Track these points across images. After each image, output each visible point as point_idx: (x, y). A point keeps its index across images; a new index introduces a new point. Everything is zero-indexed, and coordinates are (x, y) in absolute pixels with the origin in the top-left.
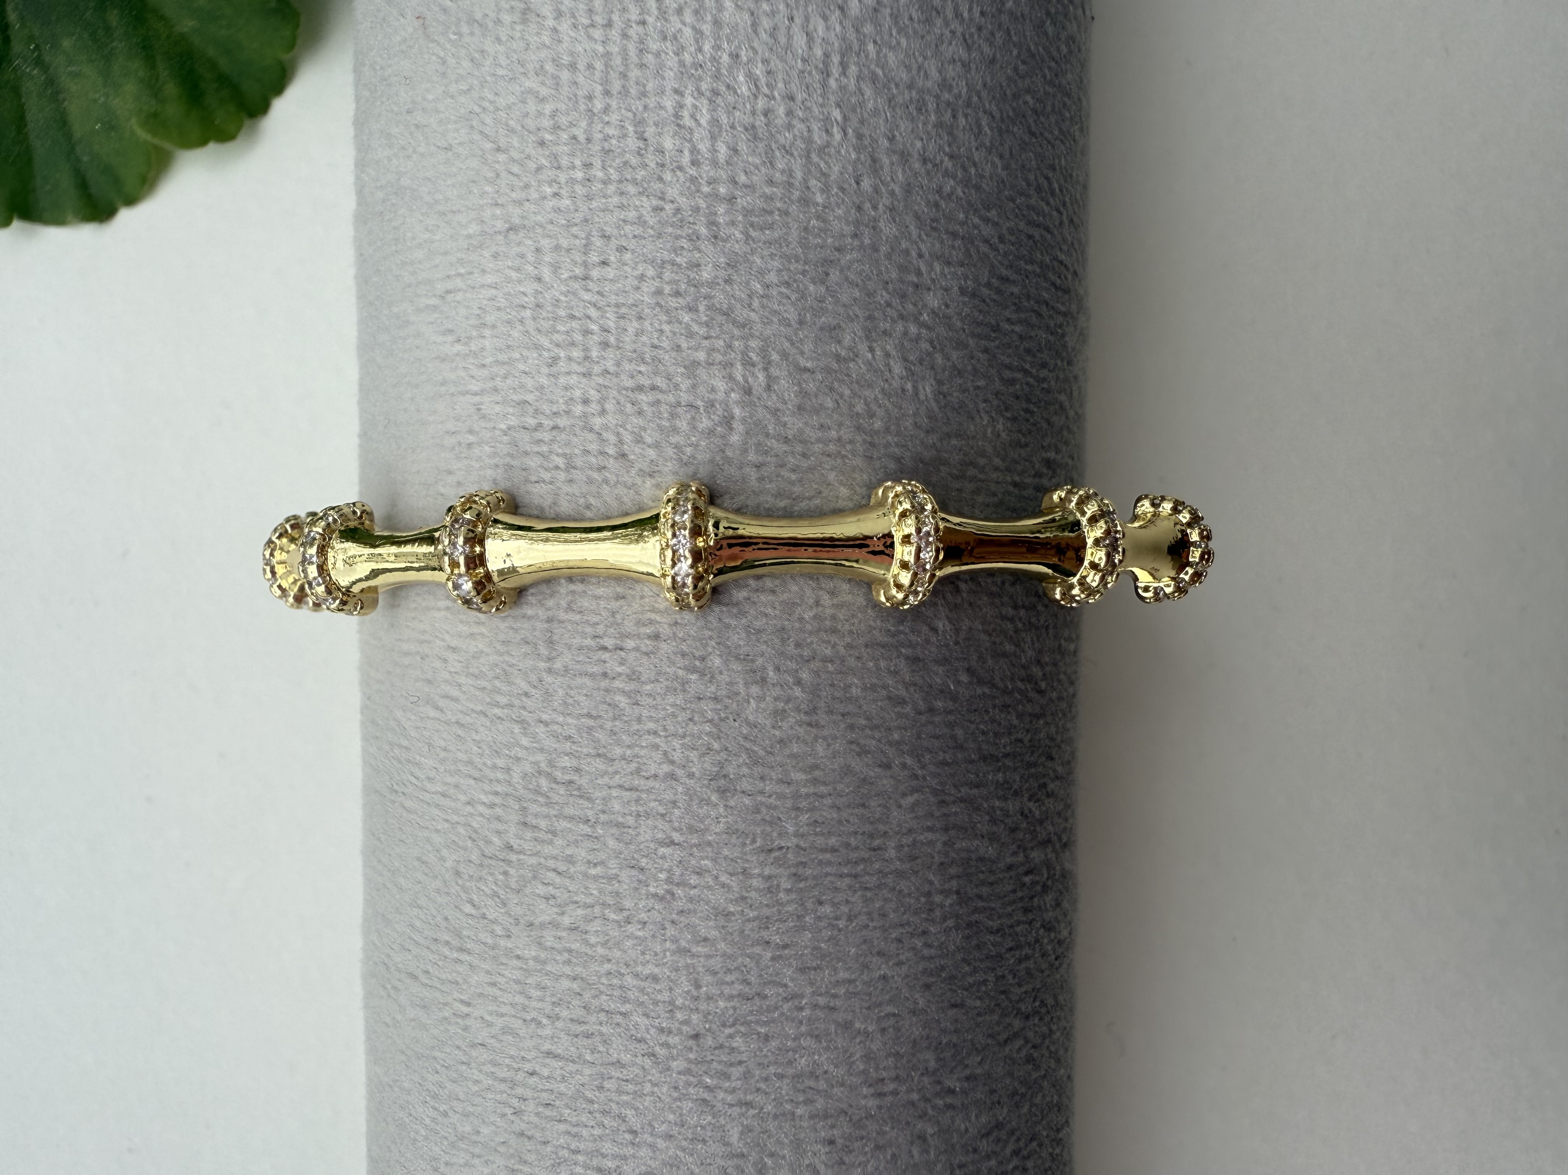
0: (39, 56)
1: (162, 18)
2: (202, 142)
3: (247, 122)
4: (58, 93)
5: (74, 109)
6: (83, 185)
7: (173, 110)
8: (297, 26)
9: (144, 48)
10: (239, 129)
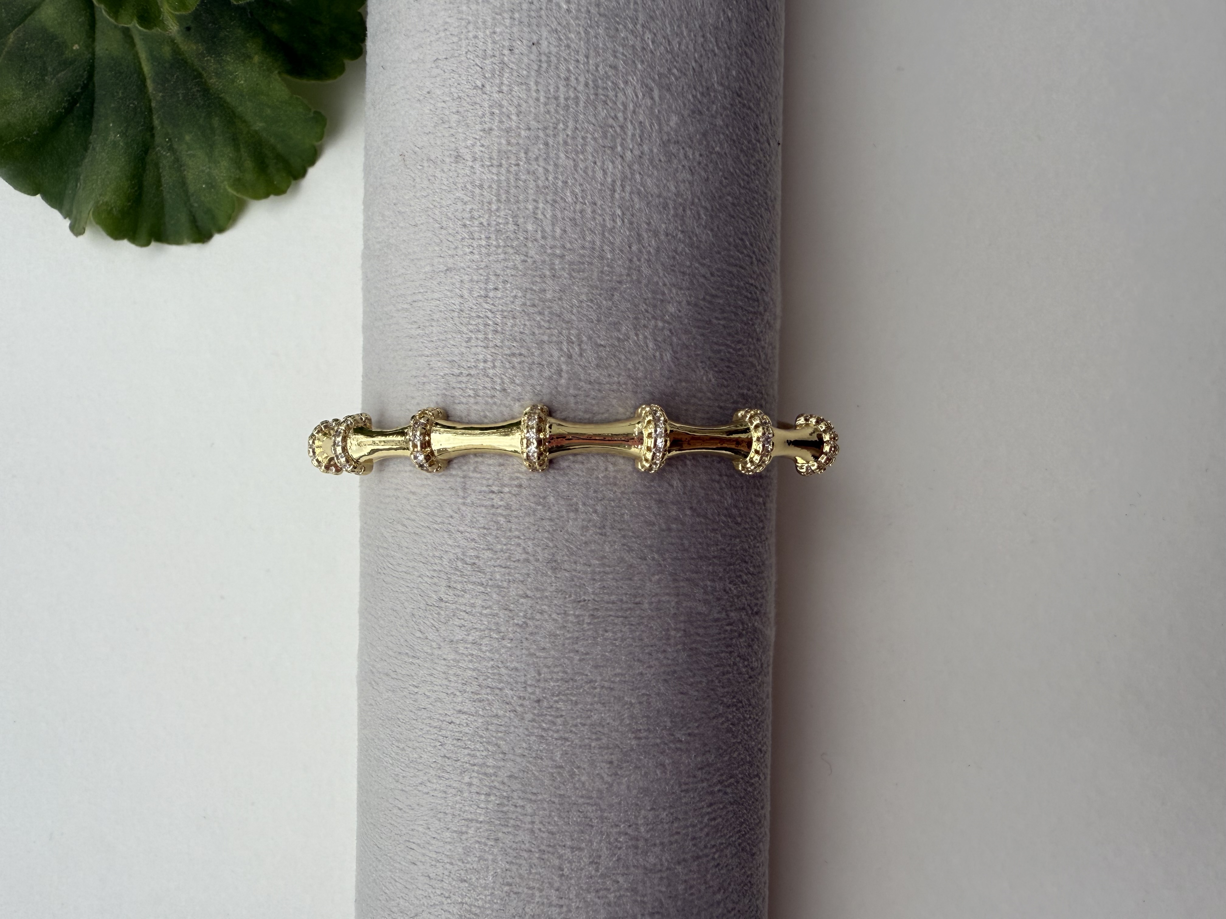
0: (171, 145)
1: (245, 121)
2: (266, 196)
3: (293, 182)
4: (181, 166)
5: (190, 176)
6: (193, 221)
7: (249, 177)
8: (324, 125)
9: (233, 140)
10: (288, 187)
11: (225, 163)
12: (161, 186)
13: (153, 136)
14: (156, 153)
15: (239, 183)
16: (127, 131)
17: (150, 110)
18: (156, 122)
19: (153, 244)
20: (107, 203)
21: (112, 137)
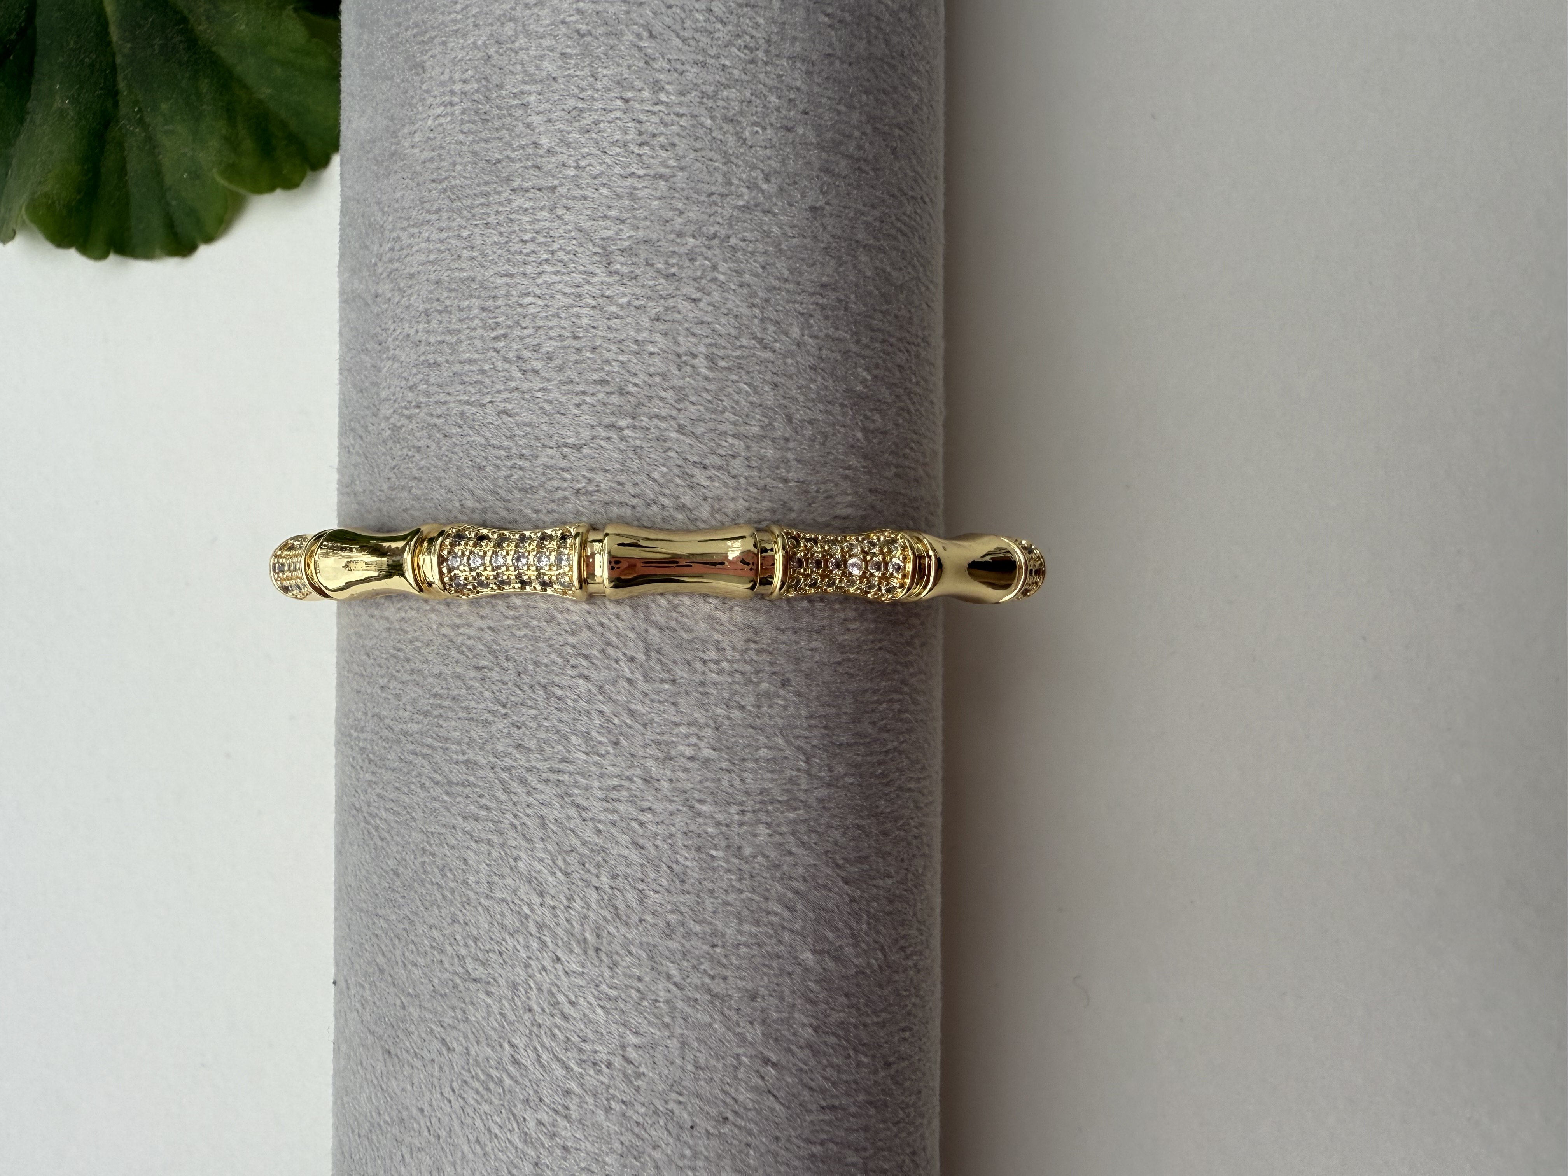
11: (214, 143)
12: (126, 174)
13: (116, 104)
14: (120, 129)
15: (232, 171)
16: (79, 95)
17: (114, 67)
18: (122, 85)
19: (113, 258)
20: (46, 195)
21: (58, 104)
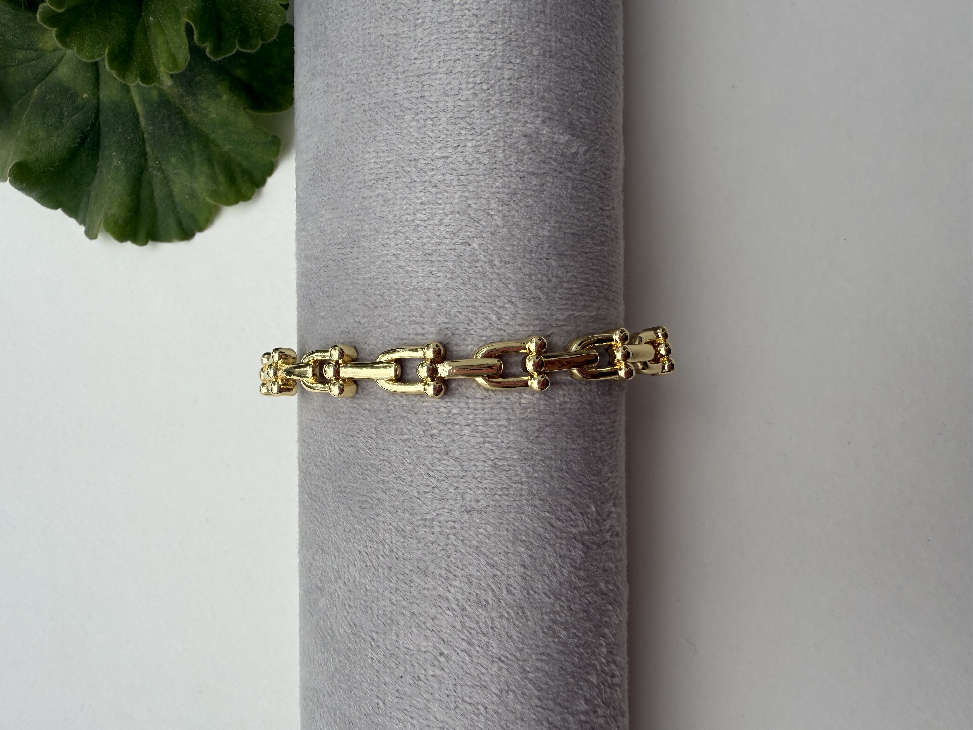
11: (203, 179)
12: (154, 198)
13: (146, 160)
14: (149, 173)
15: (215, 194)
16: (126, 158)
17: (143, 140)
18: (148, 149)
19: (150, 244)
20: (113, 215)
21: (115, 163)
